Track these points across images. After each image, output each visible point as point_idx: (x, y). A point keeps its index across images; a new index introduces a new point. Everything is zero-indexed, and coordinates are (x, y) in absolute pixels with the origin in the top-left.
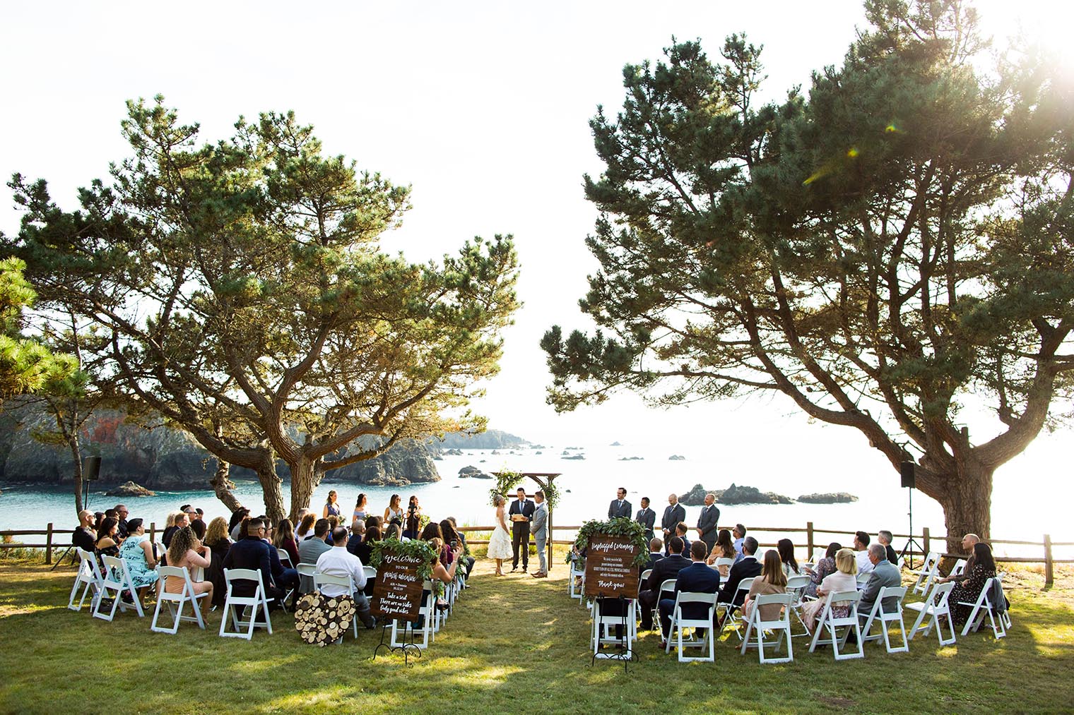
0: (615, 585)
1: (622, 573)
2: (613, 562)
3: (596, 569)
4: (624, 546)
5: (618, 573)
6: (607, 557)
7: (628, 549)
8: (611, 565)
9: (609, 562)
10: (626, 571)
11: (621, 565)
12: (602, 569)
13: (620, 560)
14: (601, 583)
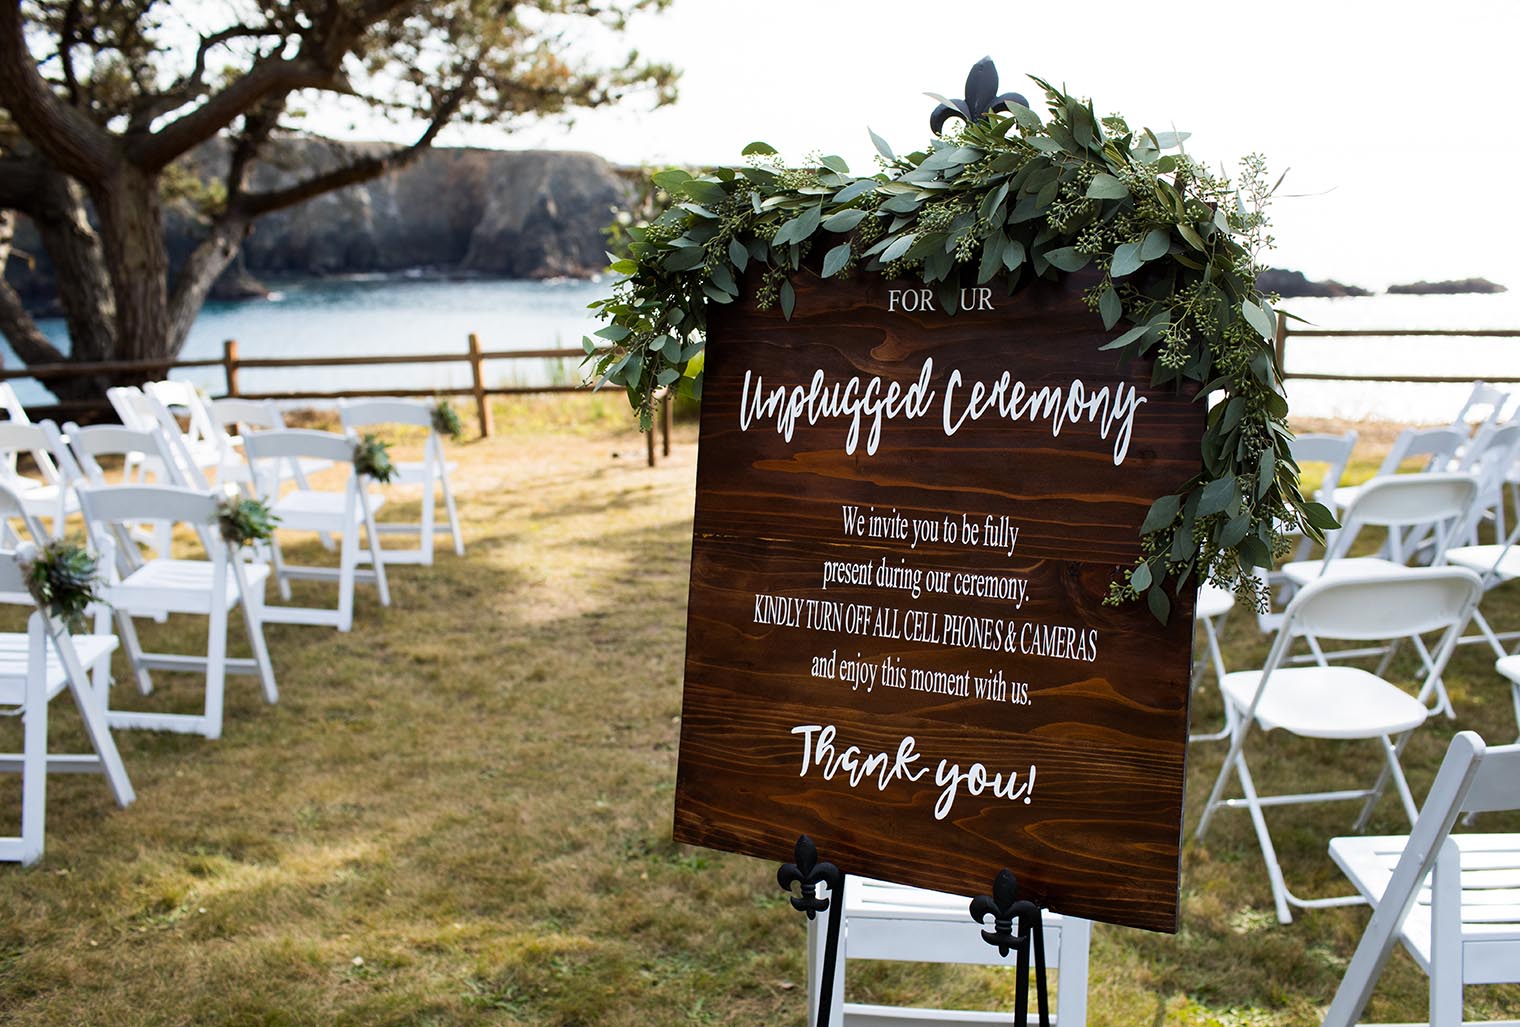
0: (947, 777)
1: (1016, 667)
2: (928, 558)
3: (773, 609)
4: (1043, 401)
5: (976, 662)
6: (872, 499)
7: (1083, 434)
8: (908, 579)
9: (894, 552)
10: (1056, 642)
11: (1010, 588)
12: (828, 615)
13: (1001, 535)
14: (817, 743)
